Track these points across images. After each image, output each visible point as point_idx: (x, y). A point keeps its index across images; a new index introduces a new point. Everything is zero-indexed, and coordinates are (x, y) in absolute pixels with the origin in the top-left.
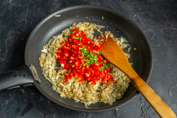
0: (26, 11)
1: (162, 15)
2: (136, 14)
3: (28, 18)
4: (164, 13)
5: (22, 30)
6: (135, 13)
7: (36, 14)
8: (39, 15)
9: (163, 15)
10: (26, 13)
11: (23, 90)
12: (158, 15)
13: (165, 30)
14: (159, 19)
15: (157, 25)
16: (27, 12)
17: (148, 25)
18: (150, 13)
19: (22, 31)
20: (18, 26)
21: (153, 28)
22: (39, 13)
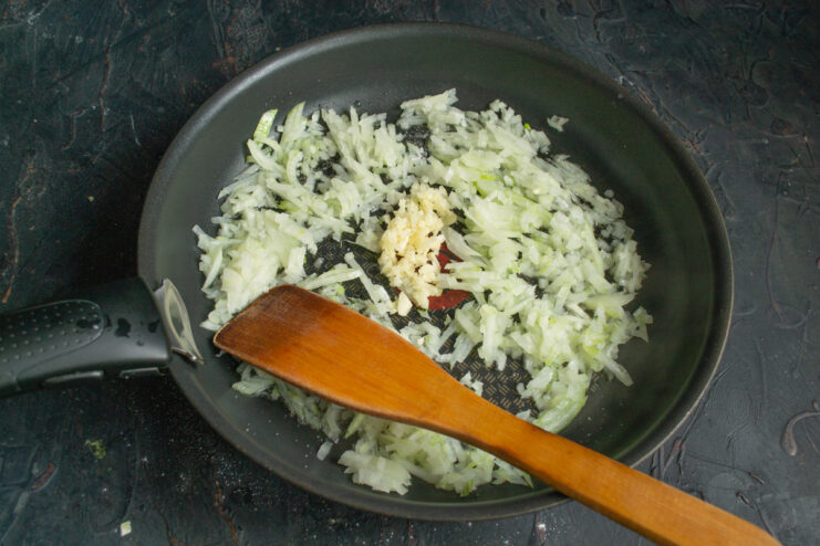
0: (107, 66)
1: (747, 77)
2: (623, 74)
3: (117, 96)
4: (753, 66)
5: (88, 155)
6: (618, 66)
7: (156, 76)
8: (166, 81)
9: (751, 74)
10: (105, 74)
11: (97, 444)
12: (726, 75)
13: (759, 148)
14: (731, 94)
15: (723, 122)
16: (111, 67)
17: (679, 124)
18: (690, 69)
19: (87, 159)
20: (70, 137)
21: (703, 137)
22: (166, 75)
